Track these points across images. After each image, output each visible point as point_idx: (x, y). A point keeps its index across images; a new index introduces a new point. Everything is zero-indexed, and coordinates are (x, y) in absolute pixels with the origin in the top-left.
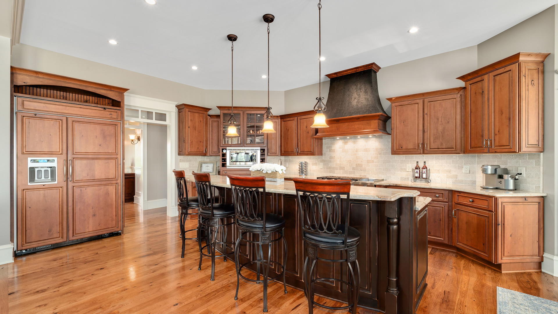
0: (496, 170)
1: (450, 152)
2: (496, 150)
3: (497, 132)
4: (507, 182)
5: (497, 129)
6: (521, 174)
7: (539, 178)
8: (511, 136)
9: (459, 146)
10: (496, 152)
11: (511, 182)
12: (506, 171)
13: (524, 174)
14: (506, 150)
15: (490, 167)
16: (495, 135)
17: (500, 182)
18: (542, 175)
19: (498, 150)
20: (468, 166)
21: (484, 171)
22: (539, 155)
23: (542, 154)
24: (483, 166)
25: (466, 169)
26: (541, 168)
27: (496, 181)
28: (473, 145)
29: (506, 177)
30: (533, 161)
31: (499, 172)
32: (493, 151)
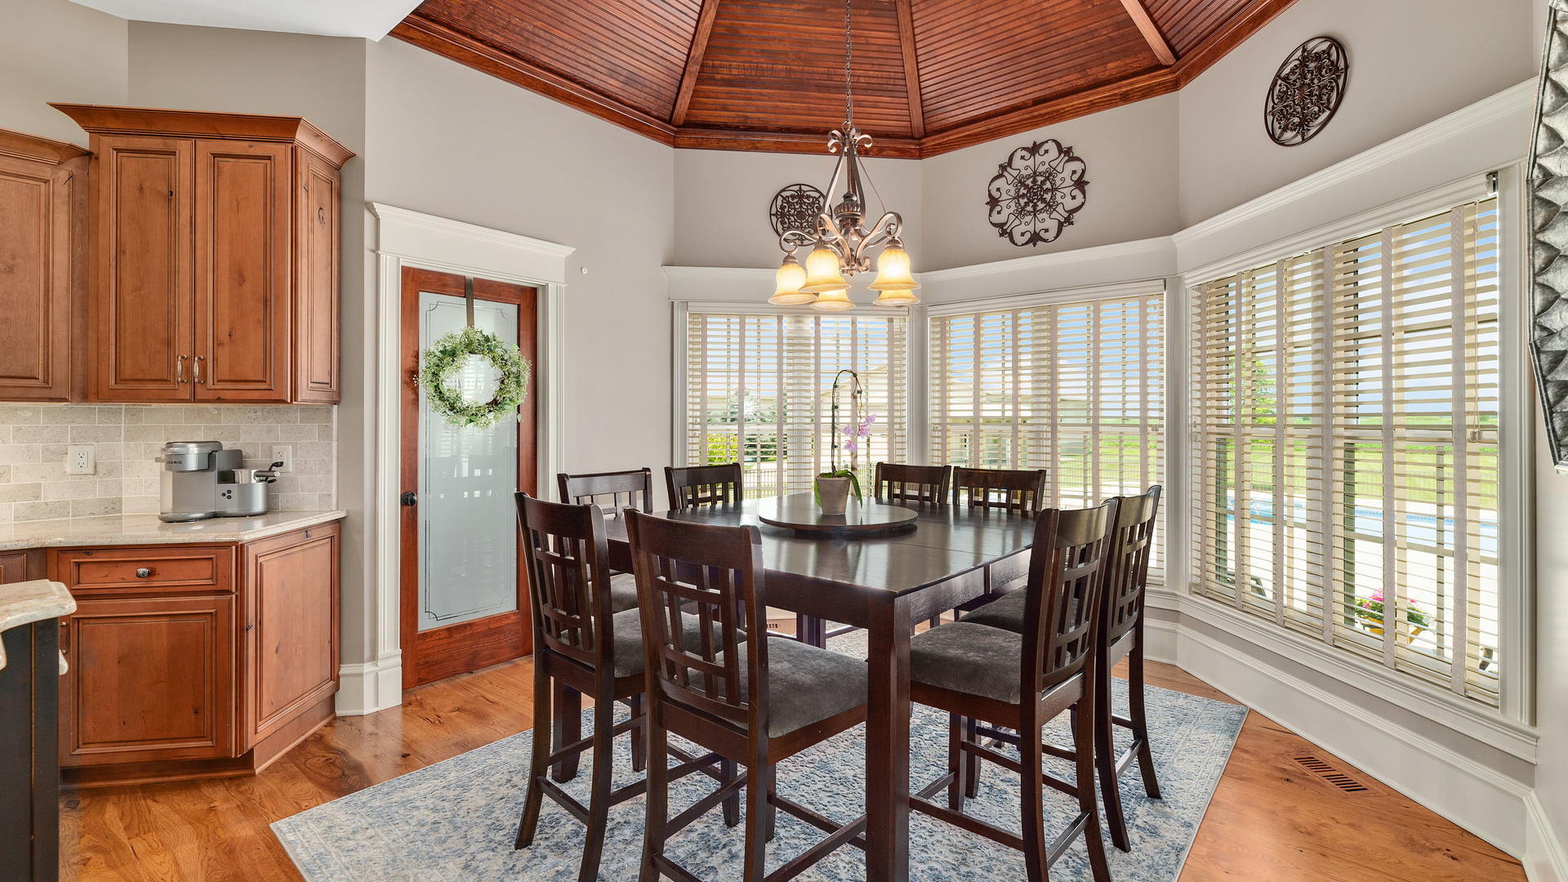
0: (211, 457)
1: (18, 392)
2: (222, 395)
3: (224, 338)
4: (246, 490)
5: (224, 328)
6: (281, 464)
7: (329, 471)
8: (269, 353)
9: (61, 370)
10: (219, 400)
11: (259, 489)
12: (239, 459)
13: (289, 466)
14: (256, 395)
15: (193, 450)
16: (218, 343)
17: (228, 495)
18: (334, 459)
19: (228, 395)
20: (90, 450)
21: (174, 462)
22: (329, 412)
23: (335, 407)
24: (170, 445)
25: (77, 458)
26: (335, 444)
27: (211, 493)
28: (128, 370)
29: (242, 475)
30: (314, 427)
31: (221, 464)
32: (210, 395)
